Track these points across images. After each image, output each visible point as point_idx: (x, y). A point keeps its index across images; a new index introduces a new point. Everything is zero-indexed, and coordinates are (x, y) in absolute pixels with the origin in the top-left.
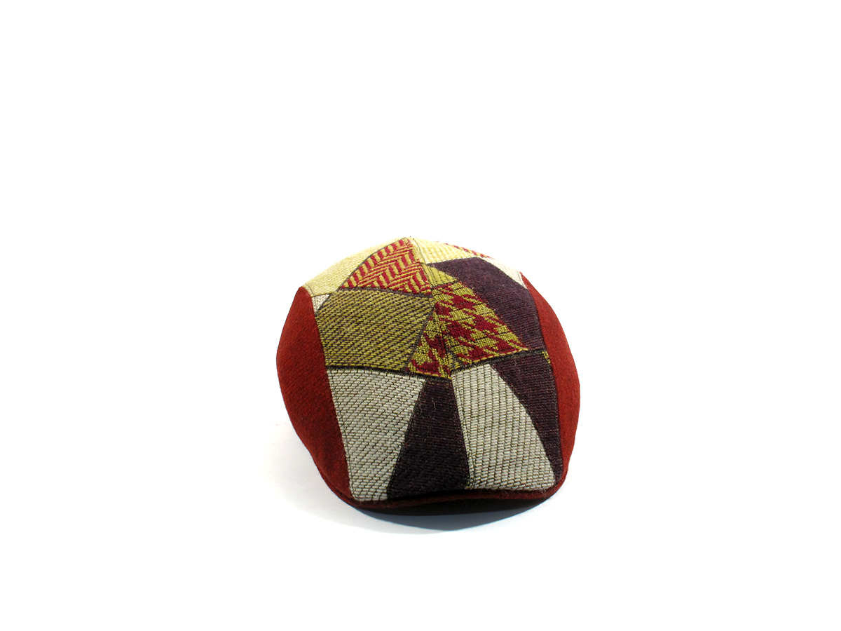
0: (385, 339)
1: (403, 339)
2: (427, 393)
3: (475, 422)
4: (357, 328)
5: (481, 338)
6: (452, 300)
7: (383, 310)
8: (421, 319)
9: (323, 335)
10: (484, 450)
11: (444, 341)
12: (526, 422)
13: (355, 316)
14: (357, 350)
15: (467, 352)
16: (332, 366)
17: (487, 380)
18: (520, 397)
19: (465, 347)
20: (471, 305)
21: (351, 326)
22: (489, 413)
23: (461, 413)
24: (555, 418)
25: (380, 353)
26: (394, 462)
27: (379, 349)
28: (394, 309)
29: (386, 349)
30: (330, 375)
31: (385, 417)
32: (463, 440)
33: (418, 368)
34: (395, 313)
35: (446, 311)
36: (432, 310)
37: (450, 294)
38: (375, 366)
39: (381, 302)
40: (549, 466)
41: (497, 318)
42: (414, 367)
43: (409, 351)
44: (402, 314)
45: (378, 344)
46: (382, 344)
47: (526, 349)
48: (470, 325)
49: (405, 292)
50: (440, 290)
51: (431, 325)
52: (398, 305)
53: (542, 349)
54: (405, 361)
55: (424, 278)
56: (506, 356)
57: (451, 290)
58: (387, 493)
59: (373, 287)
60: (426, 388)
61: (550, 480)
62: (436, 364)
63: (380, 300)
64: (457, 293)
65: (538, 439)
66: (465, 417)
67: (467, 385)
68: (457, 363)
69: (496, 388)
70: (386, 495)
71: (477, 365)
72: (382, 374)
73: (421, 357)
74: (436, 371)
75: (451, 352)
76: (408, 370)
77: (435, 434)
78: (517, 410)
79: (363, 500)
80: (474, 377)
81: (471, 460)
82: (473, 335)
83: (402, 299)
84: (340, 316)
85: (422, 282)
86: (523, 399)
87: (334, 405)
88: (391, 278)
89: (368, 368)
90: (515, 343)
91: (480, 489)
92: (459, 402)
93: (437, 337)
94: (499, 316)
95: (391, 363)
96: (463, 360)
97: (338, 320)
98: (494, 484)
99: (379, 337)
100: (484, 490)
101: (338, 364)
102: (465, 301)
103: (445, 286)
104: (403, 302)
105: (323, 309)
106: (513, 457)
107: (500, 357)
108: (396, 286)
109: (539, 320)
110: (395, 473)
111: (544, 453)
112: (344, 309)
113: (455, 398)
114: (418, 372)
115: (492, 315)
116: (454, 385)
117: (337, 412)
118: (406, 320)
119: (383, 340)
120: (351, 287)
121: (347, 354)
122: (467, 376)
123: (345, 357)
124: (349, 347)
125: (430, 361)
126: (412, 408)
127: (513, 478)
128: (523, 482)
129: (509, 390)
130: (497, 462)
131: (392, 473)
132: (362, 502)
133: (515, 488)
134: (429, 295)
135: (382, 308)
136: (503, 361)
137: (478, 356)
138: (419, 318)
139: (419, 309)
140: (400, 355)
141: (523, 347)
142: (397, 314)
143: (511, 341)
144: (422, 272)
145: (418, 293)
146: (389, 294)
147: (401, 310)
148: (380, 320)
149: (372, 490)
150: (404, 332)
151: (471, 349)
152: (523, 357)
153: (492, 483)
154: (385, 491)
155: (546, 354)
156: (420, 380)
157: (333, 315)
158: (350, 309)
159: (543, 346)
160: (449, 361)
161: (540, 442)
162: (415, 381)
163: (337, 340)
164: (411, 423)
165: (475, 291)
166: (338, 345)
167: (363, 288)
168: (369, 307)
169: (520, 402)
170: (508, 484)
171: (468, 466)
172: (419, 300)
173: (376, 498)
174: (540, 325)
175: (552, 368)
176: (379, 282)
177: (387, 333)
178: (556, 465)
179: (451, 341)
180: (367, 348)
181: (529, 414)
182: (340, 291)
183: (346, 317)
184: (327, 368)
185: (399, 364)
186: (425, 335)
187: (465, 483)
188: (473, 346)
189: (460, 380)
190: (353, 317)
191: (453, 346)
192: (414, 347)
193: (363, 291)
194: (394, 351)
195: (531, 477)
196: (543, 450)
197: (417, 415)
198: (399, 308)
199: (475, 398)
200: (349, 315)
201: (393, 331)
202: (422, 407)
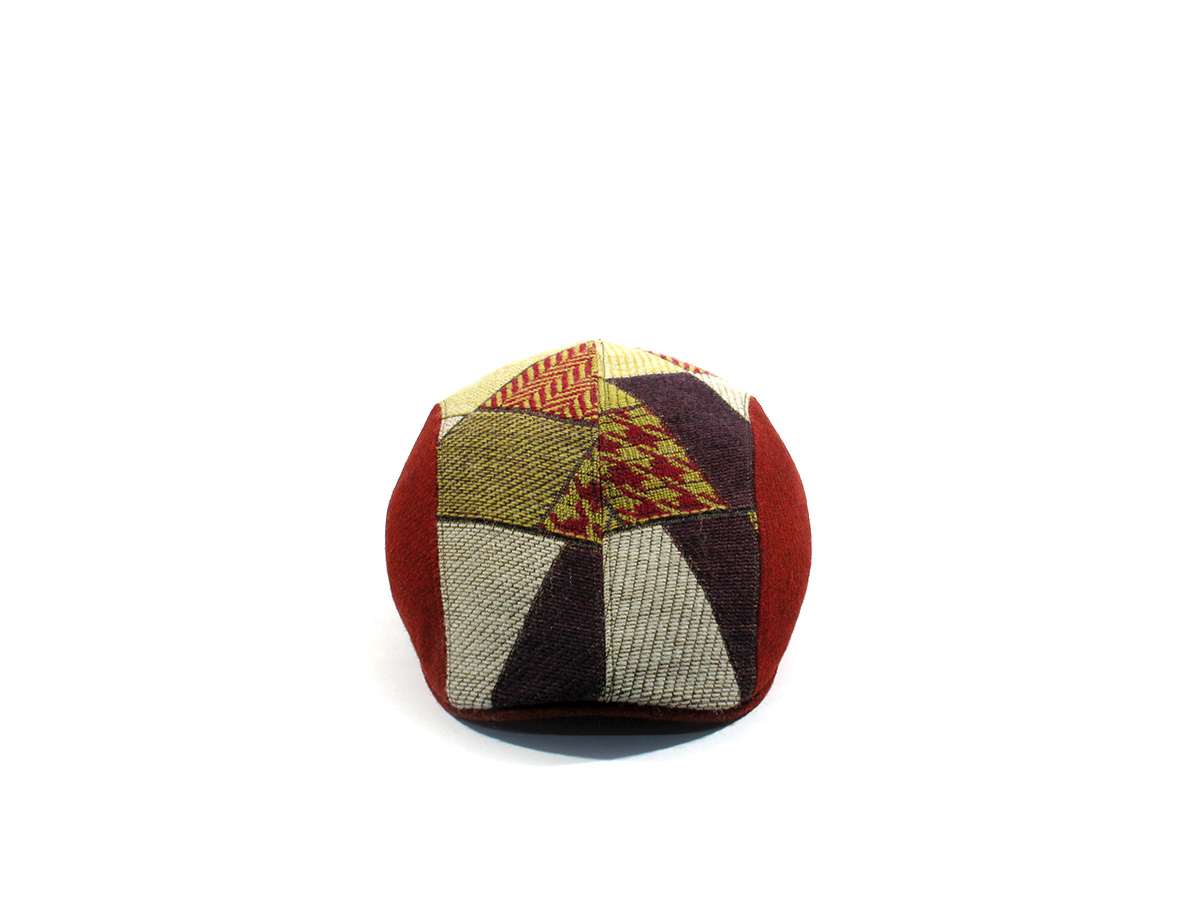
0: (521, 483)
1: (545, 484)
2: (564, 562)
3: (625, 606)
4: (486, 465)
5: (656, 488)
6: (625, 431)
7: (526, 441)
8: (574, 457)
9: (441, 472)
10: (632, 647)
11: (602, 489)
12: (703, 611)
13: (488, 448)
14: (480, 496)
15: (632, 507)
16: (445, 516)
17: (654, 548)
18: (699, 575)
19: (630, 500)
20: (651, 441)
21: (480, 462)
22: (648, 596)
23: (607, 593)
24: (752, 609)
25: (510, 501)
26: (505, 657)
27: (510, 495)
28: (540, 440)
29: (519, 497)
30: (440, 529)
31: (501, 591)
32: (604, 631)
33: (558, 525)
34: (540, 447)
35: (612, 447)
36: (593, 445)
37: (624, 423)
38: (499, 520)
39: (526, 430)
40: (733, 677)
41: (687, 461)
42: (553, 524)
43: (549, 501)
44: (550, 449)
45: (509, 488)
46: (514, 490)
47: (723, 507)
48: (643, 469)
49: (563, 417)
50: (611, 418)
51: (586, 466)
52: (548, 435)
53: (749, 508)
54: (541, 515)
55: (594, 399)
56: (689, 516)
57: (627, 417)
58: (492, 699)
59: (522, 409)
60: (563, 553)
61: (731, 696)
62: (584, 520)
63: (525, 427)
64: (636, 422)
65: (720, 636)
66: (611, 599)
67: (623, 553)
68: (614, 522)
69: (665, 560)
70: (490, 702)
71: (643, 525)
72: (506, 531)
73: (565, 511)
74: (583, 531)
75: (608, 505)
76: (543, 527)
77: (566, 620)
78: (692, 593)
79: (461, 707)
80: (636, 542)
81: (611, 661)
82: (646, 484)
83: (556, 427)
84: (468, 447)
85: (589, 404)
86: (703, 578)
87: (439, 571)
88: (549, 397)
89: (490, 522)
90: (707, 497)
91: (621, 703)
92: (607, 578)
93: (592, 483)
94: (691, 458)
95: (522, 517)
96: (624, 517)
97: (464, 453)
98: (642, 697)
99: (512, 479)
100: (627, 704)
101: (452, 515)
102: (645, 434)
103: (620, 412)
104: (556, 432)
105: (449, 437)
106: (675, 661)
107: (680, 517)
108: (553, 408)
109: (753, 466)
110: (505, 672)
111: (727, 657)
112: (475, 436)
113: (602, 571)
114: (557, 531)
115: (682, 456)
116: (604, 553)
117: (442, 581)
118: (554, 456)
119: (518, 484)
120: (494, 407)
121: (467, 501)
122: (625, 541)
123: (463, 504)
124: (470, 491)
125: (576, 516)
126: (539, 582)
127: (671, 690)
128: (686, 697)
129: (684, 564)
130: (650, 666)
131: (501, 671)
132: (461, 710)
133: (673, 705)
134: (594, 423)
135: (525, 438)
136: (683, 522)
137: (647, 513)
138: (573, 454)
139: (575, 441)
140: (535, 507)
141: (718, 503)
142: (544, 448)
143: (701, 495)
144: (594, 391)
145: (578, 420)
146: (540, 419)
147: (550, 443)
148: (519, 455)
149: (472, 693)
150: (548, 474)
151: (638, 502)
152: (715, 519)
153: (638, 696)
154: (490, 696)
155: (753, 516)
156: (558, 543)
157: (459, 445)
158: (484, 437)
159: (751, 505)
160: (604, 518)
161: (722, 641)
162: (550, 544)
163: (457, 481)
164: (535, 603)
165: (663, 421)
166: (458, 487)
167: (508, 409)
168: (508, 435)
169: (699, 583)
170: (663, 698)
171: (605, 669)
172: (578, 429)
173: (477, 705)
174: (754, 475)
175: (759, 537)
176: (532, 402)
177: (524, 474)
178: (744, 677)
179: (611, 490)
180: (493, 494)
181: (710, 600)
182: (478, 413)
183: (476, 448)
184: (438, 518)
185: (532, 519)
186: (576, 480)
187: (598, 692)
188: (642, 499)
189: (614, 546)
190: (484, 449)
191: (613, 498)
192: (557, 495)
193: (507, 414)
194: (529, 499)
195: (700, 691)
196: (724, 652)
197: (545, 592)
198: (548, 440)
199: (631, 572)
200: (480, 446)
201: (533, 471)
202: (555, 581)
